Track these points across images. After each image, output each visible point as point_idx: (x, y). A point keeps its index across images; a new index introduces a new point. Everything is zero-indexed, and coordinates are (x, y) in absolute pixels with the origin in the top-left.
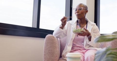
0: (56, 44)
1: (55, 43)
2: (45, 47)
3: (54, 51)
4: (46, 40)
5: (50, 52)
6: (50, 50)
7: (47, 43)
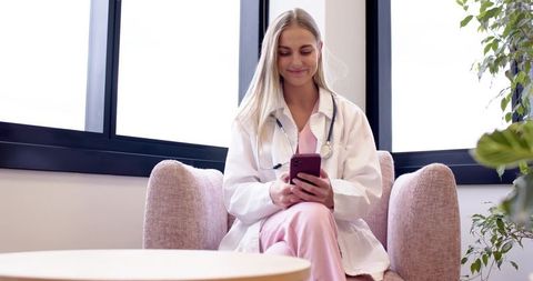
0: (192, 199)
1: (189, 197)
2: (149, 212)
3: (185, 229)
4: (154, 186)
5: (168, 230)
6: (167, 225)
7: (156, 198)
